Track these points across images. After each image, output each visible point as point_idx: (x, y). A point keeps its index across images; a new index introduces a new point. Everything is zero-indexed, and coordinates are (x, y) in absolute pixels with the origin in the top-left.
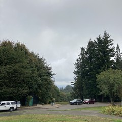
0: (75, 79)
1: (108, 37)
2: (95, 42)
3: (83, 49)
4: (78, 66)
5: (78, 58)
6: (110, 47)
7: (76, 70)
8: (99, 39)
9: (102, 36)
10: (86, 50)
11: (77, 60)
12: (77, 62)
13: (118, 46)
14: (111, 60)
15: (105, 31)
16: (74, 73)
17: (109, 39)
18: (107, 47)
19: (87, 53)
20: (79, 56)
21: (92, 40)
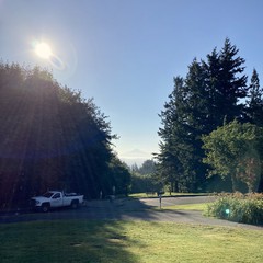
0: (162, 147)
1: (232, 54)
2: (205, 65)
3: (178, 81)
4: (168, 118)
5: (168, 101)
6: (238, 76)
7: (163, 127)
8: (212, 58)
9: (220, 51)
10: (184, 84)
11: (167, 106)
12: (165, 110)
13: (255, 72)
14: (238, 104)
15: (227, 41)
16: (160, 134)
17: (234, 58)
18: (231, 76)
19: (186, 90)
20: (170, 96)
21: (198, 61)
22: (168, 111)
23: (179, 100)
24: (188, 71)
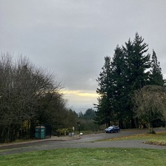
0: (100, 100)
1: (140, 42)
2: (125, 49)
3: (107, 59)
5: (102, 71)
6: (145, 55)
8: (128, 45)
9: (133, 41)
10: (112, 60)
11: (101, 75)
12: (100, 77)
13: (154, 53)
14: (145, 72)
16: (97, 92)
17: (142, 44)
18: (140, 55)
20: (103, 68)
21: (120, 46)
22: (101, 78)
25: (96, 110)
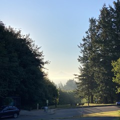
0: (82, 70)
2: (112, 9)
3: (92, 21)
4: (85, 49)
5: (85, 36)
7: (82, 55)
10: (97, 23)
11: (84, 40)
16: (79, 60)
19: (99, 27)
20: (87, 33)
21: (107, 6)
22: (84, 44)
23: (93, 35)
24: (100, 13)
25: (77, 80)
